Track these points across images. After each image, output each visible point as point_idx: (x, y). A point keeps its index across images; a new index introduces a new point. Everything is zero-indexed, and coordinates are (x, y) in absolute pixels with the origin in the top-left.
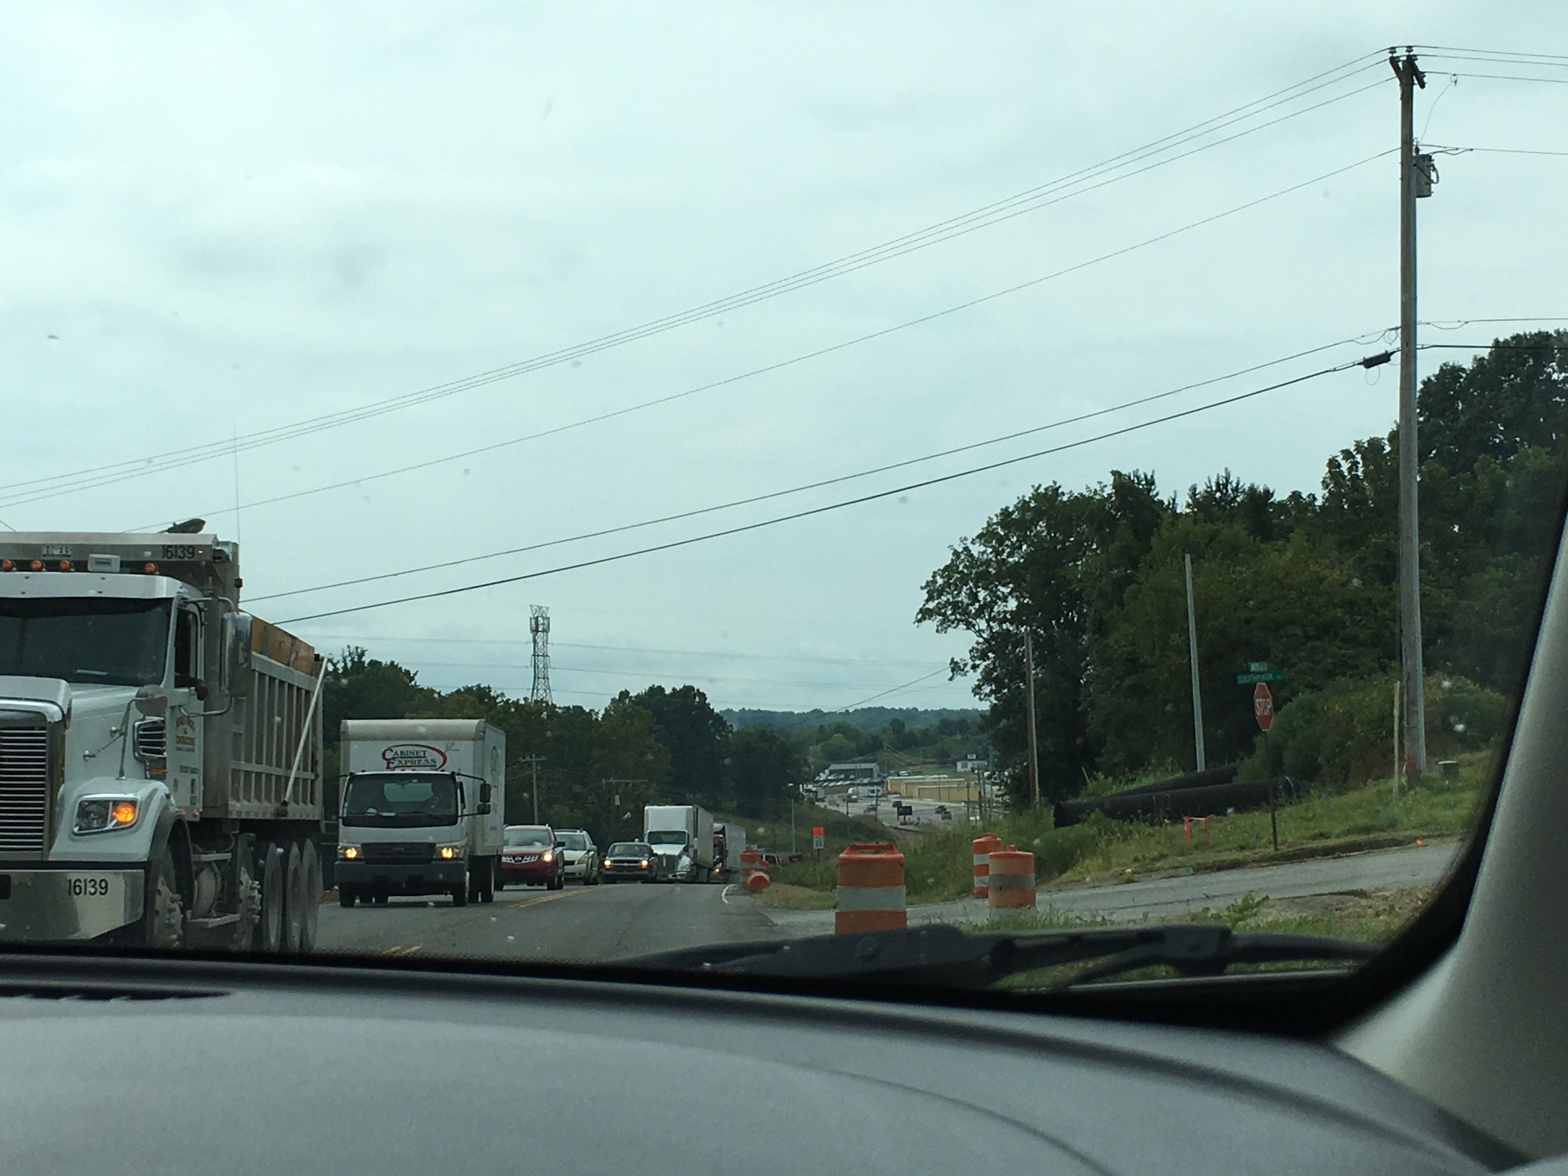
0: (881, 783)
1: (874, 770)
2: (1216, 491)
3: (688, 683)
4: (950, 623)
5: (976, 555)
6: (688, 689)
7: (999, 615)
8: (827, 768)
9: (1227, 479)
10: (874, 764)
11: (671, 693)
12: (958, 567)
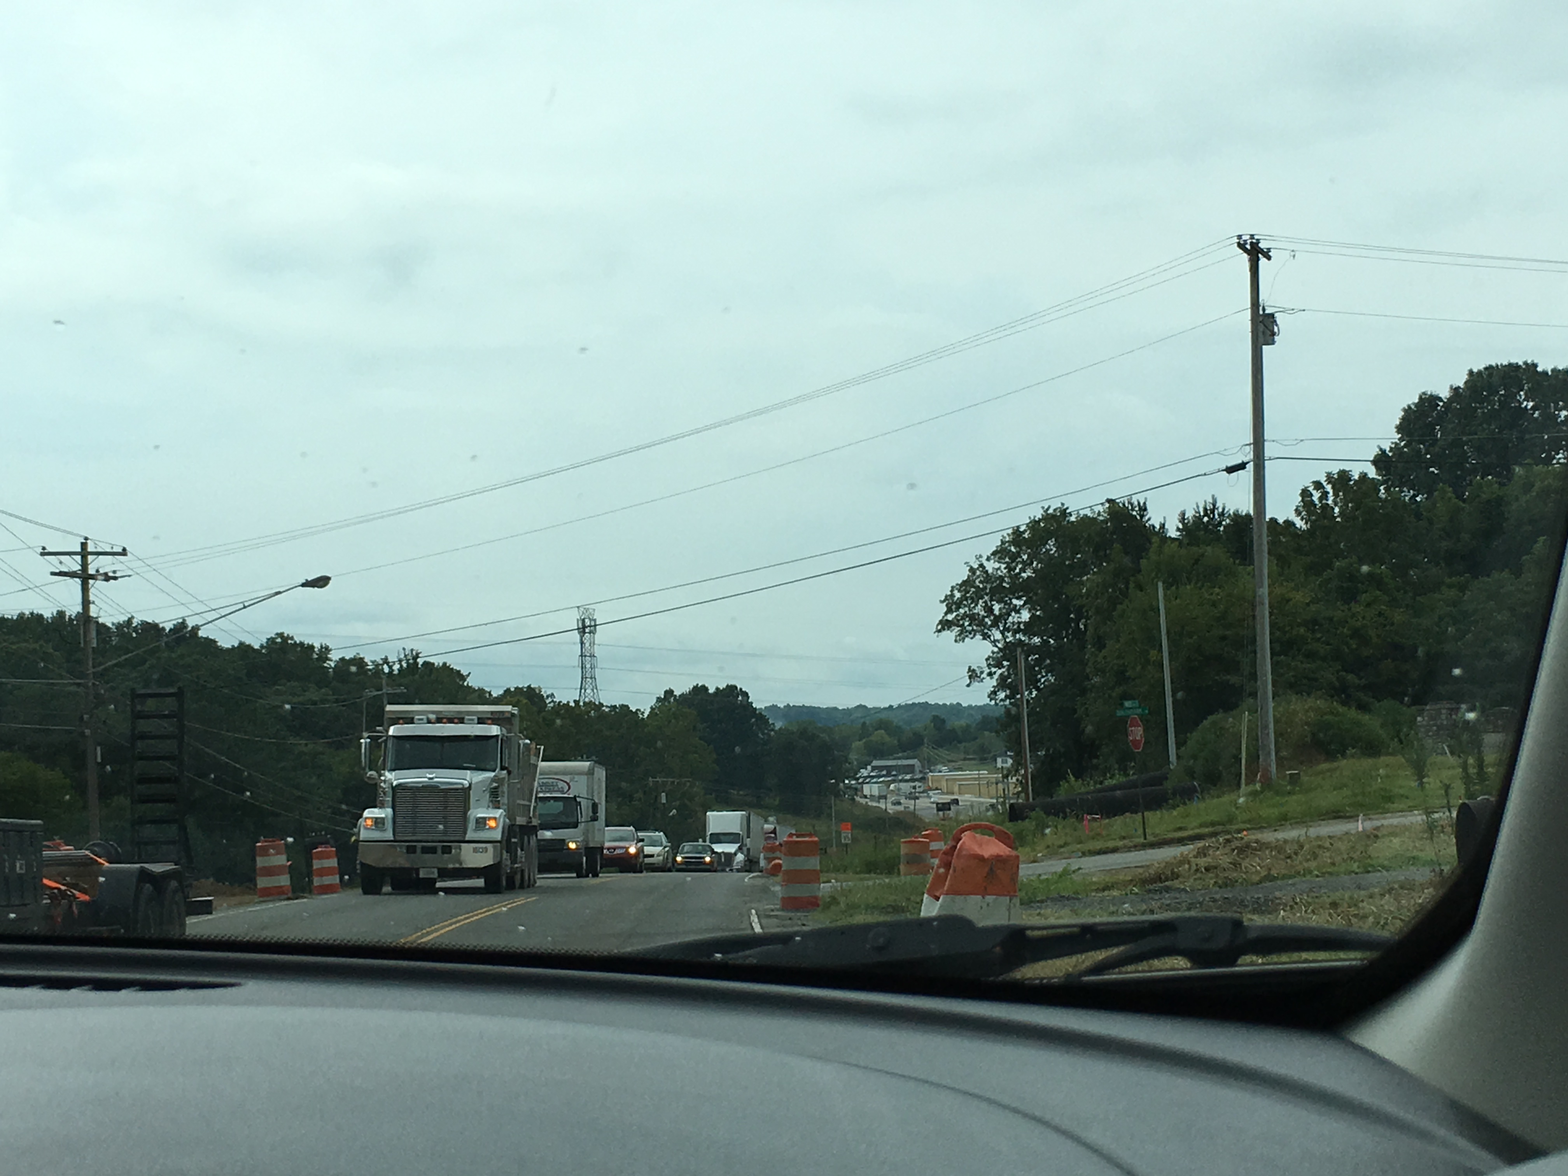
0: (923, 779)
1: (916, 766)
2: (1204, 516)
3: (732, 683)
4: (968, 634)
5: (990, 571)
6: (732, 689)
7: (1014, 625)
8: (870, 765)
9: (1214, 505)
10: (916, 760)
11: (715, 692)
12: (974, 582)
